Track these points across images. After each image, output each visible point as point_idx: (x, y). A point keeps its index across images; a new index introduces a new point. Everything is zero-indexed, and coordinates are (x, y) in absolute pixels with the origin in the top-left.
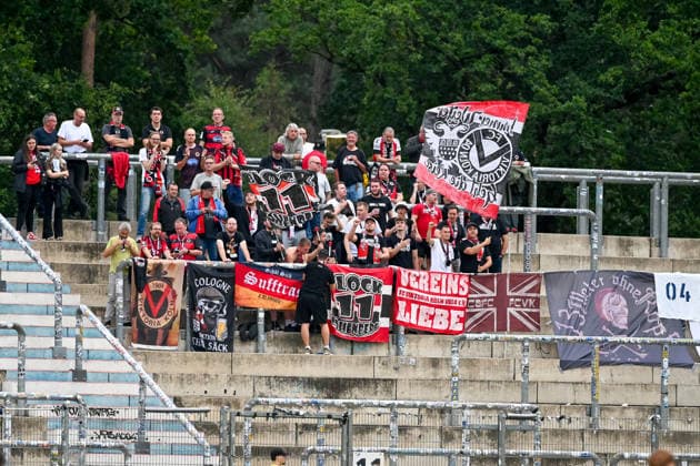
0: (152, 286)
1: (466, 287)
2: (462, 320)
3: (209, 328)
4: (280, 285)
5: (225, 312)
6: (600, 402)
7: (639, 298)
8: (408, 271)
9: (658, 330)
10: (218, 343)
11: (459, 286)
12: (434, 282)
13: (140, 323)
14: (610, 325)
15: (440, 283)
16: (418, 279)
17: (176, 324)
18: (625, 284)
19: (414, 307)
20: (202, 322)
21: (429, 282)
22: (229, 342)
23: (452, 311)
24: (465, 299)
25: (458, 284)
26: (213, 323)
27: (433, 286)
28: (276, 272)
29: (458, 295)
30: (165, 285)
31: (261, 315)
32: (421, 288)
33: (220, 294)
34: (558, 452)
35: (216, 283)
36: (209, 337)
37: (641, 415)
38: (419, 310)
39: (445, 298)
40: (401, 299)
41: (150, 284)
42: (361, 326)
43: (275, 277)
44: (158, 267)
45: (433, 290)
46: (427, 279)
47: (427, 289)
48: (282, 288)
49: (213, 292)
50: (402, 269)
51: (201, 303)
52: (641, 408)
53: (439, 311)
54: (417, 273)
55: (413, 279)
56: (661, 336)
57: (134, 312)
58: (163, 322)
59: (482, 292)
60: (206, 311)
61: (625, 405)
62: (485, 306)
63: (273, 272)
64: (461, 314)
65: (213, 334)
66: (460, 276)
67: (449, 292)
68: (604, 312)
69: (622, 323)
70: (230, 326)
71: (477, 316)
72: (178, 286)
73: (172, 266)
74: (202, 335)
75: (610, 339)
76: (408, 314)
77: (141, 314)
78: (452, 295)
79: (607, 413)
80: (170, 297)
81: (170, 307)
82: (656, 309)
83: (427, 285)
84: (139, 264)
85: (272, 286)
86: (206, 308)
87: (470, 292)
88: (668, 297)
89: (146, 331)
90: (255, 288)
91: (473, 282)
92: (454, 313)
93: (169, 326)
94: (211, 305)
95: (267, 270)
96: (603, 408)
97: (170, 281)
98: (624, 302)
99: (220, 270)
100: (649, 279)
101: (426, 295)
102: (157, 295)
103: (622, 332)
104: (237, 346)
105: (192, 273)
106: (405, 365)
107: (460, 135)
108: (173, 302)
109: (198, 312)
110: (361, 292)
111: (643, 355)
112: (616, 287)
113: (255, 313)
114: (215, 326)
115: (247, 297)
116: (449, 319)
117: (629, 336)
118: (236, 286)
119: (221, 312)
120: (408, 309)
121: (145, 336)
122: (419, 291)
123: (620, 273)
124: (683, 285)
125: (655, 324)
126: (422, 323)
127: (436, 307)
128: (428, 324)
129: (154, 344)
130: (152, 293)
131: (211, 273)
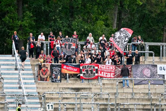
0: (43, 69)
1: (114, 68)
2: (114, 75)
3: (56, 78)
4: (71, 68)
5: (60, 74)
6: (135, 92)
7: (153, 70)
8: (101, 65)
9: (157, 77)
10: (58, 81)
11: (113, 68)
12: (107, 67)
13: (41, 77)
14: (146, 76)
15: (108, 67)
16: (103, 67)
17: (49, 77)
18: (150, 67)
19: (102, 73)
20: (54, 76)
21: (106, 67)
22: (60, 80)
23: (111, 73)
24: (114, 71)
25: (112, 68)
26: (57, 76)
27: (107, 68)
28: (71, 66)
29: (112, 70)
30: (46, 69)
31: (68, 75)
32: (104, 68)
33: (58, 70)
34: (106, 103)
35: (57, 68)
36: (56, 79)
37: (144, 95)
38: (103, 73)
39: (109, 71)
40: (99, 71)
41: (43, 68)
42: (91, 76)
43: (70, 67)
44: (44, 65)
45: (107, 69)
46: (105, 66)
47: (105, 69)
48: (72, 69)
49: (57, 70)
50: (99, 65)
51: (54, 72)
52: (144, 93)
53: (108, 73)
54: (103, 65)
55: (102, 67)
56: (158, 78)
57: (40, 74)
58: (46, 76)
59: (118, 69)
60: (55, 74)
61: (141, 93)
62: (119, 72)
63: (70, 65)
64: (114, 74)
65: (57, 79)
66: (113, 66)
67: (110, 69)
68: (145, 73)
69: (149, 75)
70: (61, 77)
71: (117, 74)
72: (49, 69)
73: (47, 64)
74: (54, 79)
75: (145, 79)
76: (101, 74)
77: (41, 75)
78: (111, 70)
79: (136, 95)
80: (47, 71)
81: (47, 73)
82: (157, 72)
83: (105, 68)
84: (40, 64)
85: (70, 69)
86: (55, 73)
87: (115, 69)
88: (160, 70)
89: (42, 78)
90: (66, 69)
91: (116, 67)
92: (112, 74)
93: (47, 77)
94: (56, 73)
95: (69, 65)
96: (135, 93)
97: (47, 68)
98: (150, 71)
99: (58, 65)
100: (156, 66)
101: (105, 70)
102: (44, 71)
103: (148, 77)
104: (62, 81)
105: (52, 66)
106: (97, 85)
107: (124, 36)
108: (48, 72)
109: (53, 74)
110: (90, 69)
111: (153, 82)
112: (148, 68)
113: (66, 74)
114: (57, 77)
115: (64, 71)
116: (111, 75)
117: (150, 78)
118: (62, 69)
119: (59, 74)
120: (101, 73)
121: (42, 79)
122: (103, 69)
123: (149, 65)
124: (164, 67)
125: (157, 75)
126: (104, 76)
127: (107, 72)
128: (106, 76)
129: (44, 81)
130: (43, 70)
131: (56, 66)
